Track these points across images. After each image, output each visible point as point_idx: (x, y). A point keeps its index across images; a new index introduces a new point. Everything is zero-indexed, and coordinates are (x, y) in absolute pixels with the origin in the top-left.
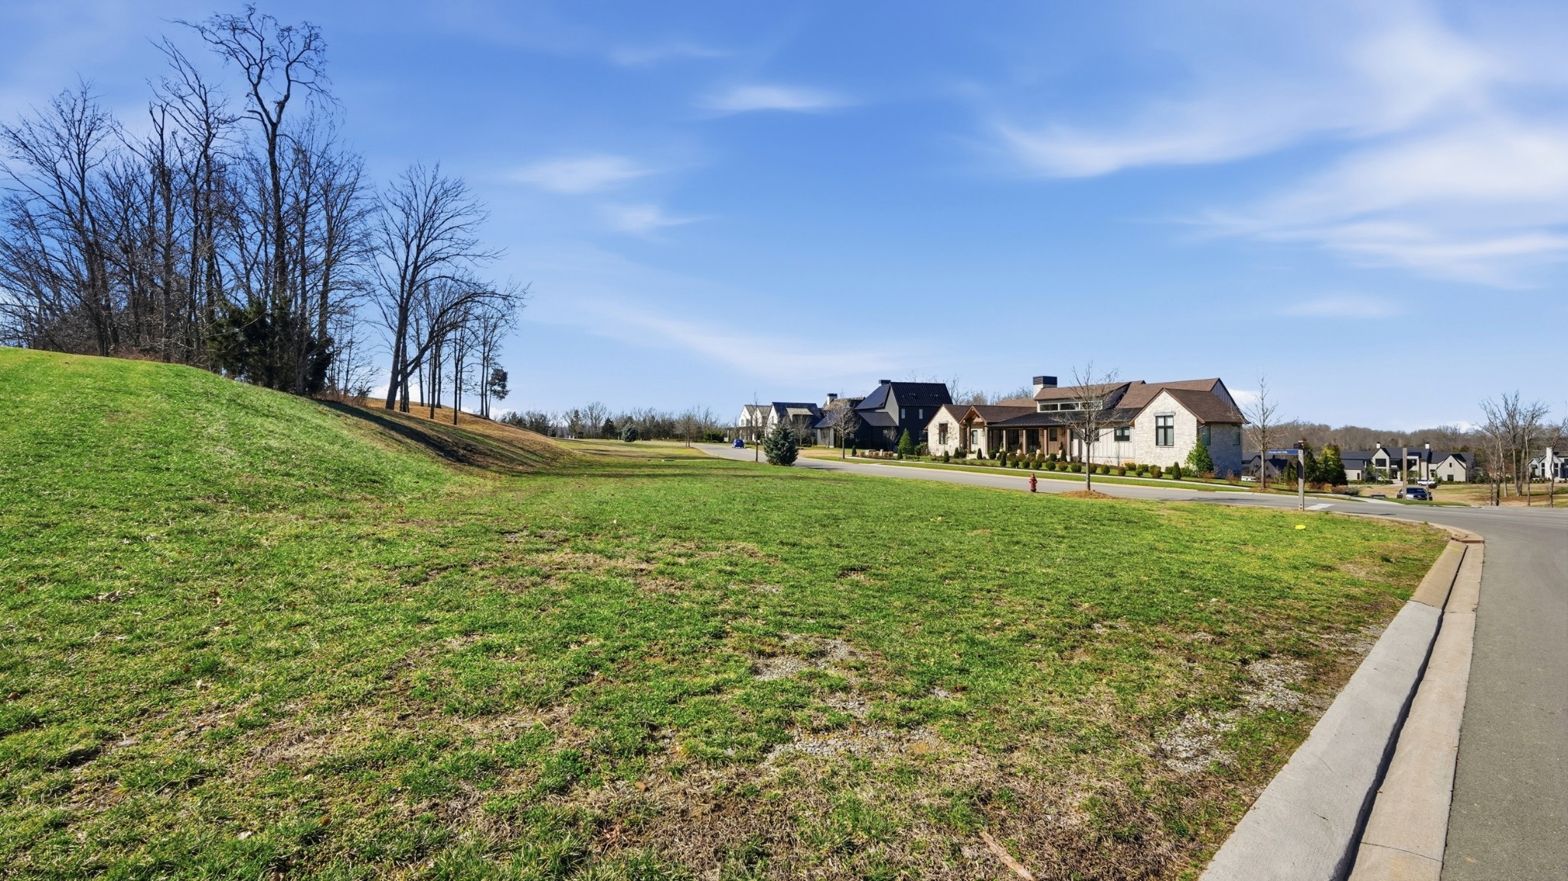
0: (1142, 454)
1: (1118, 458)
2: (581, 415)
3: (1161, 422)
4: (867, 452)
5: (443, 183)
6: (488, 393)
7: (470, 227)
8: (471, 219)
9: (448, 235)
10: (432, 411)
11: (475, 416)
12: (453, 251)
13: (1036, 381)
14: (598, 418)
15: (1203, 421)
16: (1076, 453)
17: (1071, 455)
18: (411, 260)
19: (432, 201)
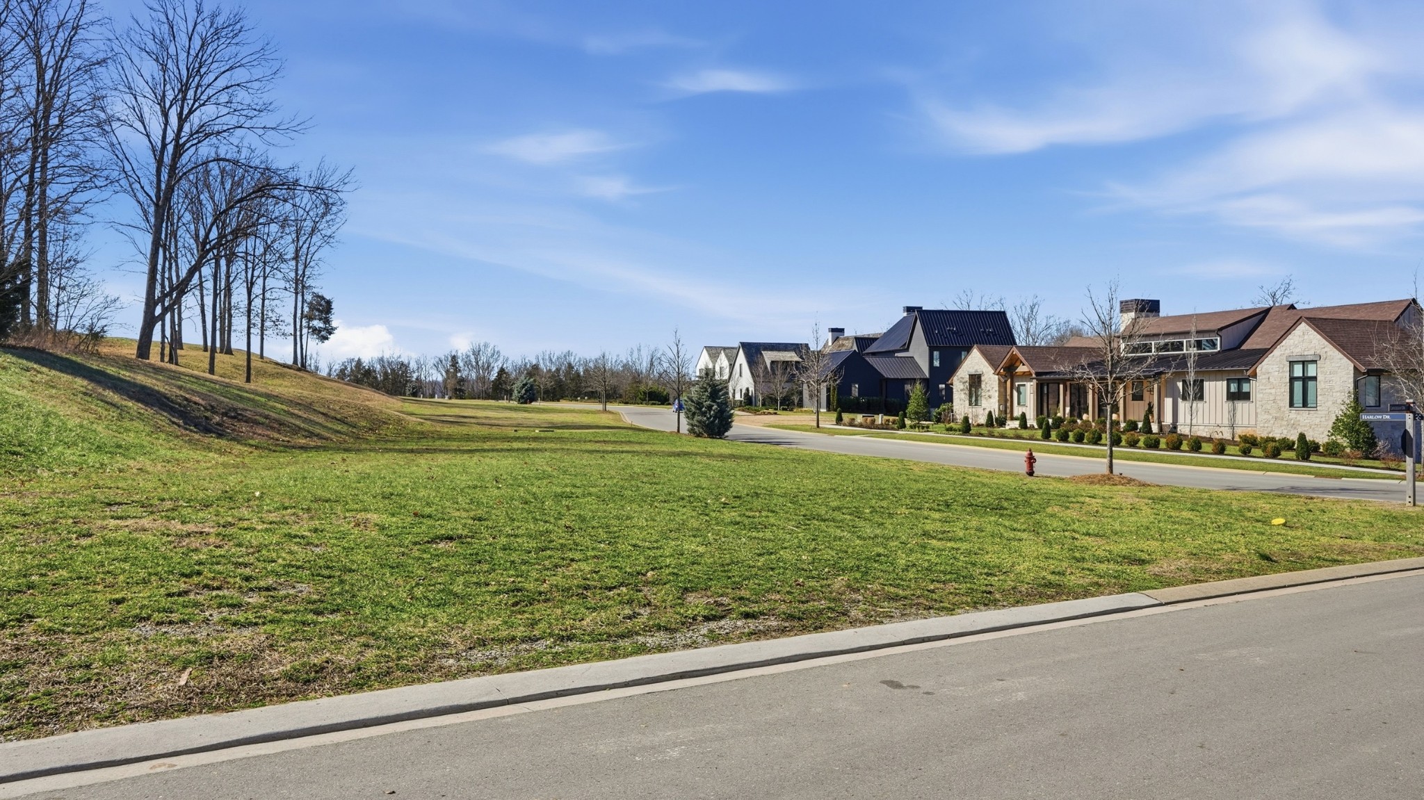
0: (1268, 421)
1: (1232, 427)
2: (461, 364)
3: (1298, 371)
4: (859, 418)
5: (214, 16)
6: (305, 331)
7: (256, 85)
8: (258, 72)
9: (224, 98)
10: (212, 359)
11: (285, 366)
12: (232, 120)
13: (1125, 307)
14: (488, 368)
15: (1363, 369)
16: (1168, 420)
17: (1160, 422)
18: (170, 135)
19: (198, 47)
